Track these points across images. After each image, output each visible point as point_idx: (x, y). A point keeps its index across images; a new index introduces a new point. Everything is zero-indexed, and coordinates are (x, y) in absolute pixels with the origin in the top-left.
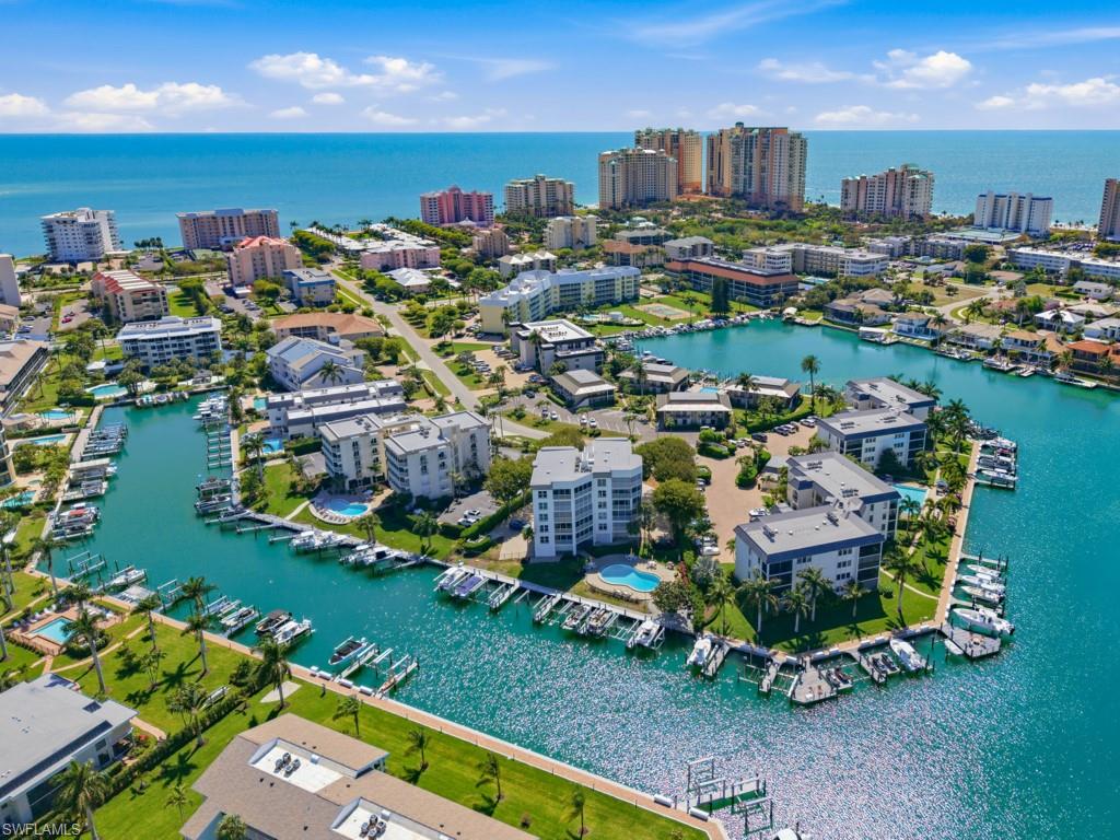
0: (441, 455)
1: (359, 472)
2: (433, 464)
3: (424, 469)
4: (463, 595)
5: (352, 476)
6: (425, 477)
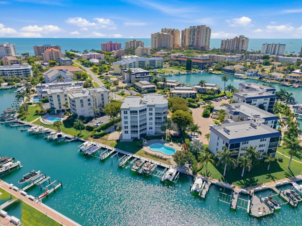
0: (89, 100)
1: (60, 107)
2: (86, 103)
3: (82, 105)
4: (90, 153)
5: (58, 108)
6: (83, 108)
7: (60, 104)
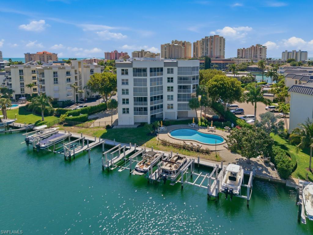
0: (68, 73)
3: (56, 81)
5: (18, 92)
6: (56, 86)
7: (22, 84)
